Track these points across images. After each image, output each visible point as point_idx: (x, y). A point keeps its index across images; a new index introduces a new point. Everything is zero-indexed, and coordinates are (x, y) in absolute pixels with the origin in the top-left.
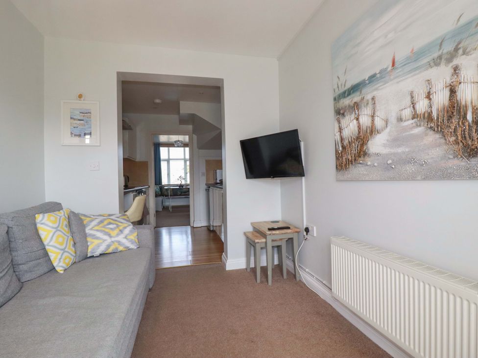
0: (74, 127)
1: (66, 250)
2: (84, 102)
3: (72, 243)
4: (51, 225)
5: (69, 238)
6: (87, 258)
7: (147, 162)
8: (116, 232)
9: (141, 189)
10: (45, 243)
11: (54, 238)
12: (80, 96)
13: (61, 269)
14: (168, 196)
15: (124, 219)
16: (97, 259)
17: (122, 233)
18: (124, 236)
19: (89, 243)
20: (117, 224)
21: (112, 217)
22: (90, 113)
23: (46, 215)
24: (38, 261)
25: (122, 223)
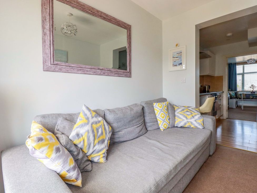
0: (174, 62)
1: (165, 121)
2: (179, 47)
3: (168, 118)
4: (159, 108)
5: (167, 116)
6: (174, 127)
7: (222, 76)
8: (190, 116)
9: (216, 93)
10: (157, 116)
11: (160, 114)
12: (177, 45)
13: (162, 129)
14: (241, 98)
15: (196, 110)
16: (179, 128)
17: (194, 118)
18: (195, 120)
19: (176, 120)
20: (191, 113)
21: (189, 108)
22: (181, 53)
23: (158, 103)
24: (154, 123)
25: (194, 112)
